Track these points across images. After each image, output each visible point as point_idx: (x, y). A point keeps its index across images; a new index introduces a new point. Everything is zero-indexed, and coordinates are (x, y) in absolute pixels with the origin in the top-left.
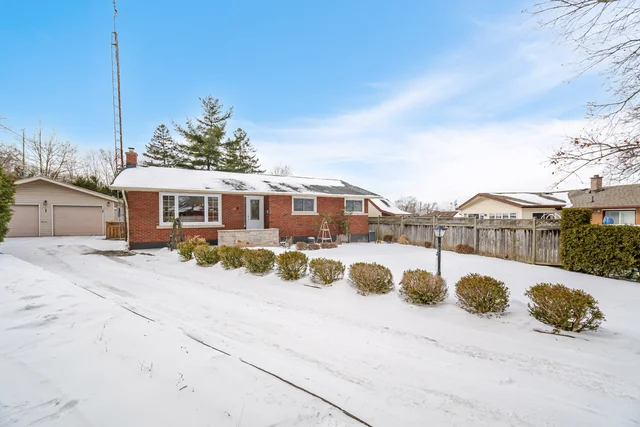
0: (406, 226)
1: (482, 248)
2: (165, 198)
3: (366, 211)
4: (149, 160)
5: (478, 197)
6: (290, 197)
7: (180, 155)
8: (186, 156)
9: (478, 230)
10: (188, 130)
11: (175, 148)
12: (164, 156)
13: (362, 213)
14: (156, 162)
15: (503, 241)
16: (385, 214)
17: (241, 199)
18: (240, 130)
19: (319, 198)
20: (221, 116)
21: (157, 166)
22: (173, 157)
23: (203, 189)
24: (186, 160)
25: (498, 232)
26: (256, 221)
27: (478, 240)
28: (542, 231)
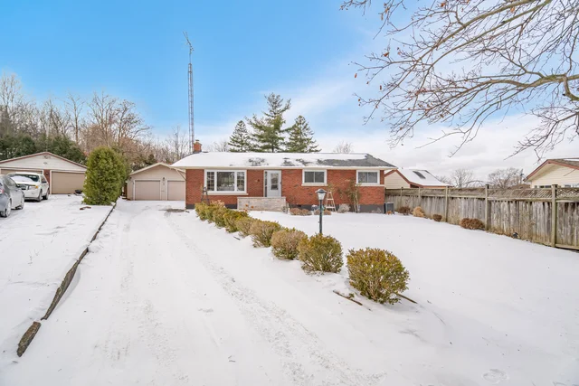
0: (423, 197)
1: (495, 224)
2: (208, 173)
3: (382, 182)
4: (232, 147)
5: (548, 165)
6: (301, 171)
7: (252, 142)
8: (255, 143)
9: (490, 202)
10: (254, 122)
11: (249, 138)
12: (243, 144)
13: (378, 184)
14: (236, 148)
15: (517, 215)
16: (413, 186)
17: (261, 172)
18: (300, 117)
19: (328, 170)
20: (282, 108)
21: (236, 151)
22: (247, 144)
23: (228, 166)
24: (255, 146)
25: (511, 205)
26: (274, 191)
27: (489, 215)
28: (567, 204)
